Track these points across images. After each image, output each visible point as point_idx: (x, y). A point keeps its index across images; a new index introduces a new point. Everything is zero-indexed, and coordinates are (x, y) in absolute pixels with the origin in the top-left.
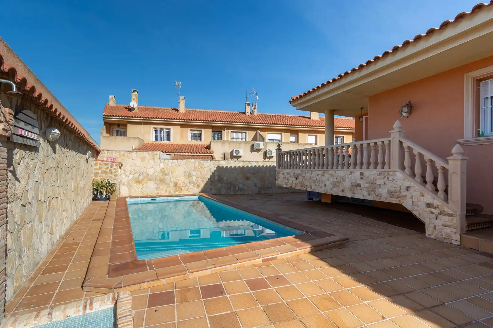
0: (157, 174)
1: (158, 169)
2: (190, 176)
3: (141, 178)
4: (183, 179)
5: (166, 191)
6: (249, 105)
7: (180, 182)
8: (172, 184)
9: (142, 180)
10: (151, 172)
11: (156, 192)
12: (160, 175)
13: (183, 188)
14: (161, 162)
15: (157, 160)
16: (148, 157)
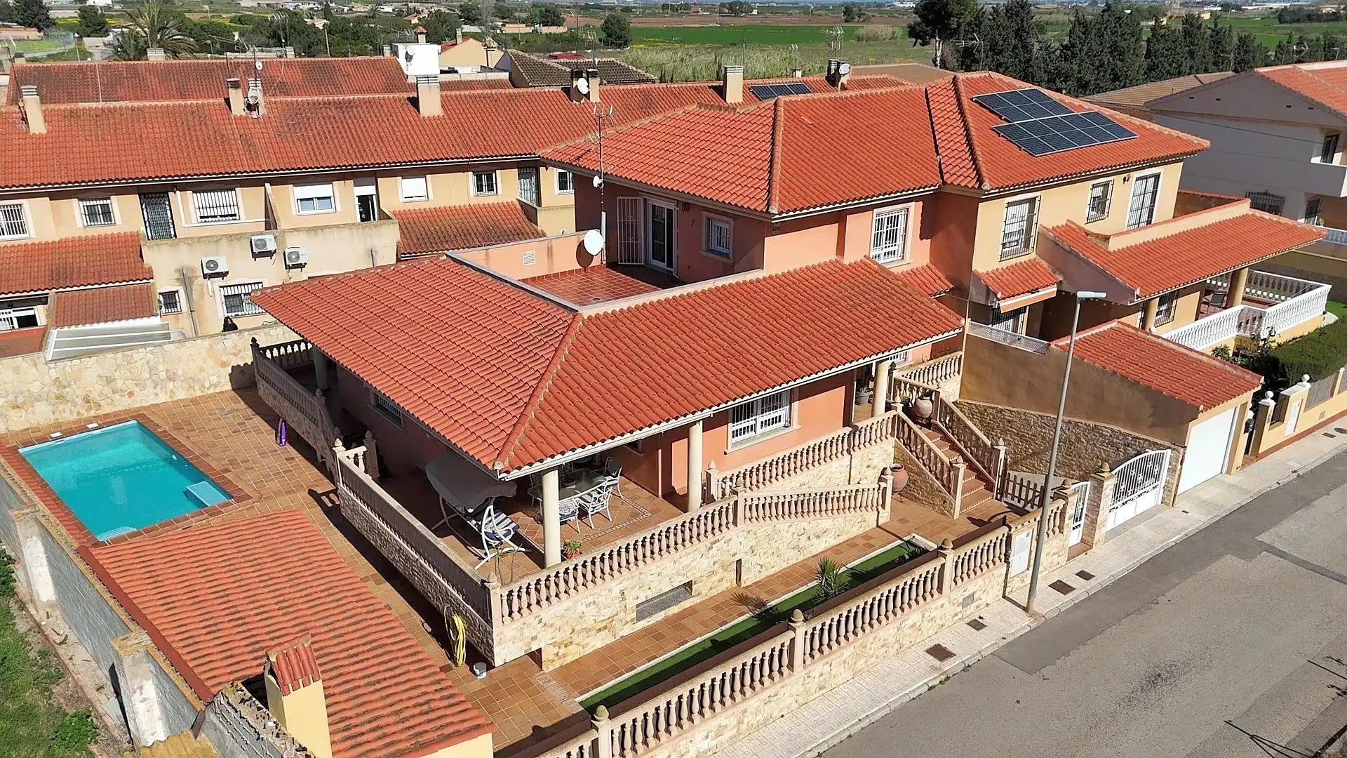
0: (46, 389)
1: (47, 380)
2: (109, 381)
3: (20, 400)
4: (98, 388)
5: (71, 413)
6: (238, 87)
7: (94, 395)
8: (79, 401)
9: (24, 403)
10: (35, 388)
11: (53, 417)
12: (54, 389)
13: (101, 403)
14: (50, 369)
15: (41, 366)
16: (25, 365)
